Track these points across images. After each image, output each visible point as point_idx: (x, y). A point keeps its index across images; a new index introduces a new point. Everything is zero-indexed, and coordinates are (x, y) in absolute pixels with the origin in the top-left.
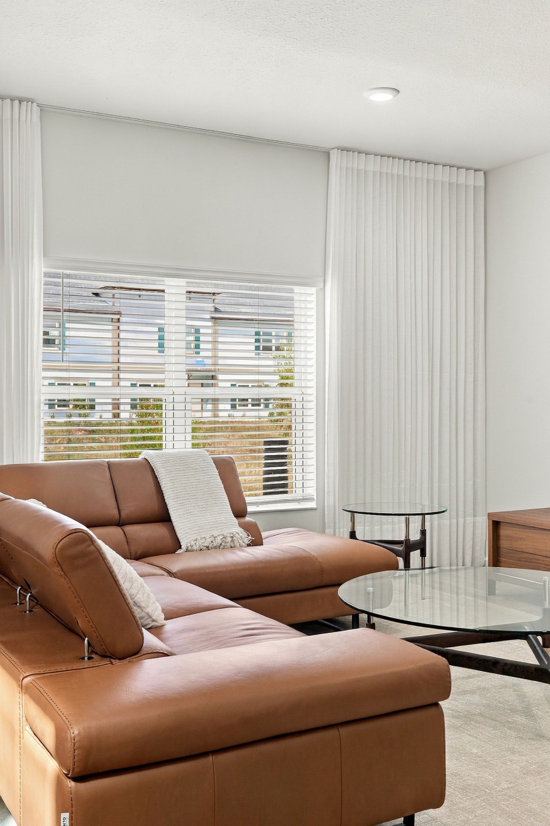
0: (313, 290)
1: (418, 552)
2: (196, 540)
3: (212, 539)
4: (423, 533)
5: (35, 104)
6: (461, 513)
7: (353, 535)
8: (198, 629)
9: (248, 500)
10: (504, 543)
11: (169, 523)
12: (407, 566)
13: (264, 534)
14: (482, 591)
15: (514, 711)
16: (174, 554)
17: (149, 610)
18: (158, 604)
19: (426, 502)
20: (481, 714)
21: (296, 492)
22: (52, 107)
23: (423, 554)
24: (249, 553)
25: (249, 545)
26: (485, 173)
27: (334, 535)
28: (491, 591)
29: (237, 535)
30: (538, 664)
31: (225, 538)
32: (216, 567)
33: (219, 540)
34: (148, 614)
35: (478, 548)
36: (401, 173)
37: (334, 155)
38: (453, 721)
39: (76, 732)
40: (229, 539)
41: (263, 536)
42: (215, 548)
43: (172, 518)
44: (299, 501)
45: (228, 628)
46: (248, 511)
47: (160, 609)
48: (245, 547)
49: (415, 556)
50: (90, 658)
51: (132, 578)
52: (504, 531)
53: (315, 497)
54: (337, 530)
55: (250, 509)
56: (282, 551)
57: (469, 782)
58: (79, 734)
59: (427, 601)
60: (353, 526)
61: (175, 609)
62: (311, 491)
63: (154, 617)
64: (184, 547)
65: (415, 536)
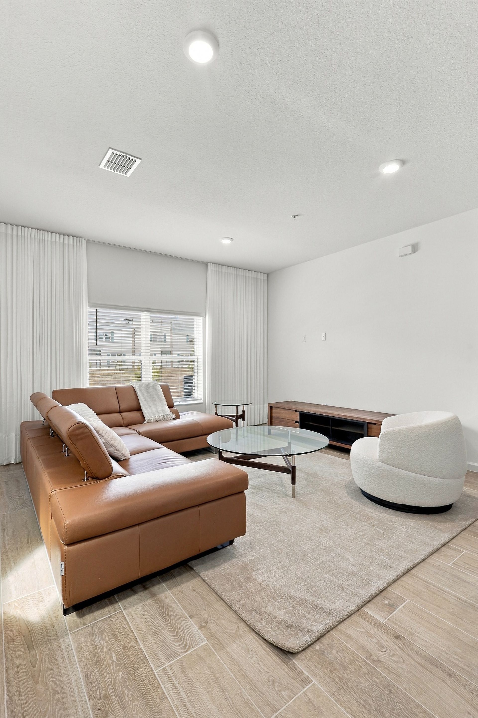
0: (201, 318)
1: (241, 419)
2: (152, 418)
3: (159, 417)
4: (244, 411)
5: (83, 239)
6: (259, 403)
7: (216, 414)
8: (145, 460)
9: (174, 400)
10: (274, 415)
11: (140, 412)
12: (237, 425)
13: (180, 414)
14: (266, 433)
15: (276, 484)
16: (142, 424)
17: (123, 452)
18: (128, 449)
19: (245, 399)
20: (264, 487)
21: (196, 397)
22: (91, 241)
23: (244, 420)
24: (173, 423)
25: (174, 419)
26: (267, 275)
27: (210, 413)
28: (269, 433)
29: (169, 415)
30: (286, 466)
31: (164, 416)
32: (159, 429)
33: (161, 418)
34: (122, 454)
35: (265, 416)
36: (236, 273)
37: (209, 265)
38: (252, 490)
39: (67, 523)
40: (166, 417)
41: (180, 415)
42: (160, 420)
43: (142, 409)
44: (196, 400)
45: (157, 459)
46: (174, 405)
47: (129, 451)
48: (172, 420)
49: (240, 421)
50: (87, 479)
51: (115, 439)
52: (274, 410)
53: (202, 398)
54: (211, 411)
55: (175, 404)
56: (186, 421)
57: (257, 519)
58: (69, 524)
59: (246, 438)
60: (217, 410)
61: (137, 450)
62: (201, 396)
63: (125, 455)
64: (146, 421)
65: (240, 413)
